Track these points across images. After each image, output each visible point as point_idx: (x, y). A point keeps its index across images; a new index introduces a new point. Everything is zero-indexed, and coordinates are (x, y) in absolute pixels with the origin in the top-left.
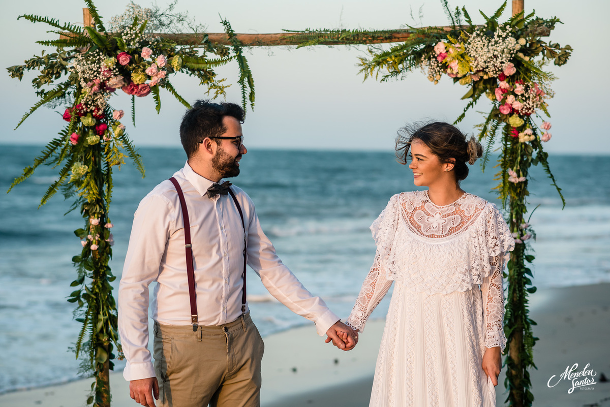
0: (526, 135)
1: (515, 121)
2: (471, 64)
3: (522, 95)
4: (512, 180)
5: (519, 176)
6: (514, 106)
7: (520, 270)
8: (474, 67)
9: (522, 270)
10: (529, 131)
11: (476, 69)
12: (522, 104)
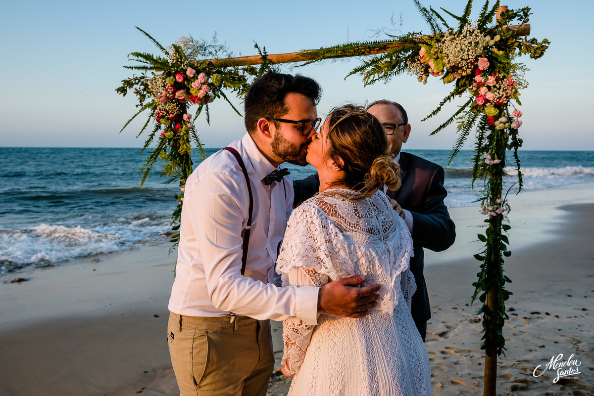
0: (501, 123)
1: (491, 111)
2: (444, 61)
3: (494, 86)
4: (487, 162)
5: (493, 159)
6: (487, 97)
7: (496, 237)
8: (446, 63)
9: (499, 237)
10: (503, 119)
11: (449, 65)
12: (493, 94)
